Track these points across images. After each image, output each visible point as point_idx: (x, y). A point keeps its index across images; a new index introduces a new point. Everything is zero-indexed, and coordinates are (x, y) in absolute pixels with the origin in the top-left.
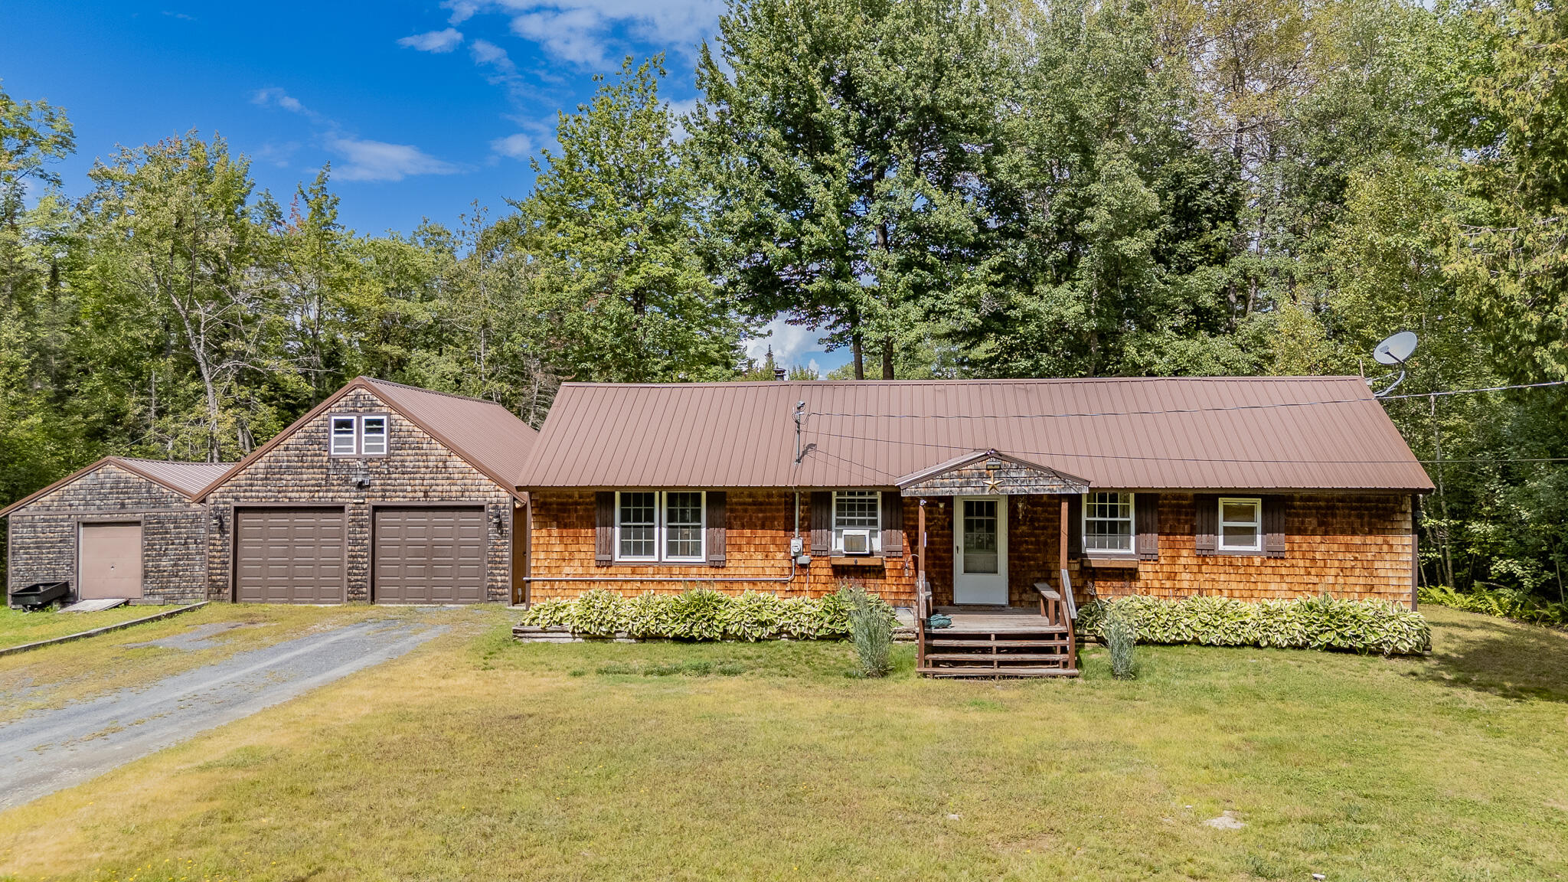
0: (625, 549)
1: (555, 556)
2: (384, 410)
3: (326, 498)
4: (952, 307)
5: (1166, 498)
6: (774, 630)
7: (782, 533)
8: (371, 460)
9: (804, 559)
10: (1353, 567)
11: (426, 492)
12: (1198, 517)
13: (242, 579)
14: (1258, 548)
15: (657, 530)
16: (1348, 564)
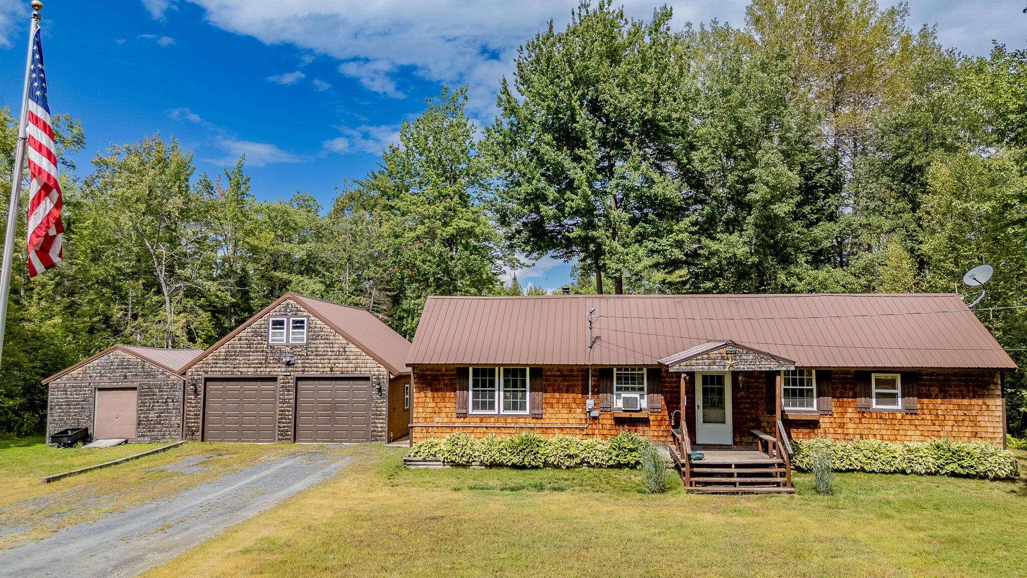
0: (476, 406)
1: (429, 410)
2: (305, 314)
3: (265, 372)
4: (665, 248)
5: (836, 373)
6: (578, 460)
7: (580, 396)
8: (296, 347)
9: (595, 413)
10: (963, 420)
11: (331, 368)
12: (858, 386)
13: (208, 425)
14: (900, 407)
15: (497, 393)
16: (960, 418)
